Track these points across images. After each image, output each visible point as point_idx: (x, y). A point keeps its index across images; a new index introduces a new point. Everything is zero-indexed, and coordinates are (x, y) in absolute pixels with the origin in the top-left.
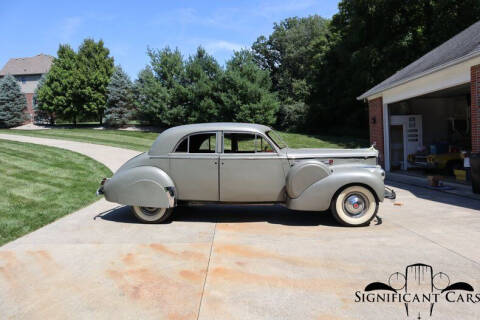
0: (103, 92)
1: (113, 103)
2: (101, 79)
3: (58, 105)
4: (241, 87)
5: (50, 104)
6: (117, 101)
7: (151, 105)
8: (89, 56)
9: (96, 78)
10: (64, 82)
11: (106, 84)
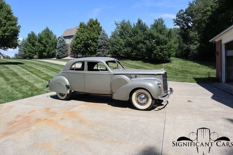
0: (96, 42)
1: (100, 47)
2: (96, 36)
3: (78, 48)
4: (157, 38)
5: (76, 48)
6: (102, 46)
7: (116, 47)
8: (91, 26)
9: (93, 36)
10: (81, 38)
11: (98, 39)
